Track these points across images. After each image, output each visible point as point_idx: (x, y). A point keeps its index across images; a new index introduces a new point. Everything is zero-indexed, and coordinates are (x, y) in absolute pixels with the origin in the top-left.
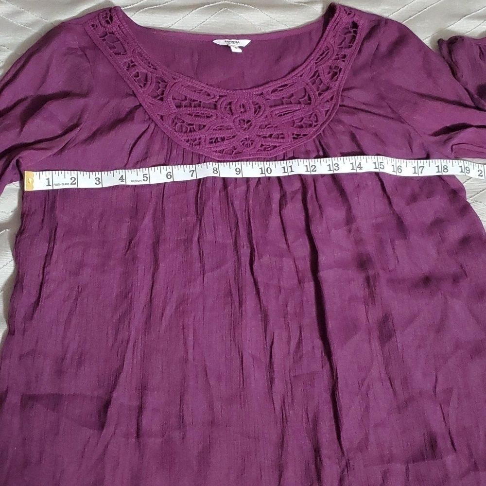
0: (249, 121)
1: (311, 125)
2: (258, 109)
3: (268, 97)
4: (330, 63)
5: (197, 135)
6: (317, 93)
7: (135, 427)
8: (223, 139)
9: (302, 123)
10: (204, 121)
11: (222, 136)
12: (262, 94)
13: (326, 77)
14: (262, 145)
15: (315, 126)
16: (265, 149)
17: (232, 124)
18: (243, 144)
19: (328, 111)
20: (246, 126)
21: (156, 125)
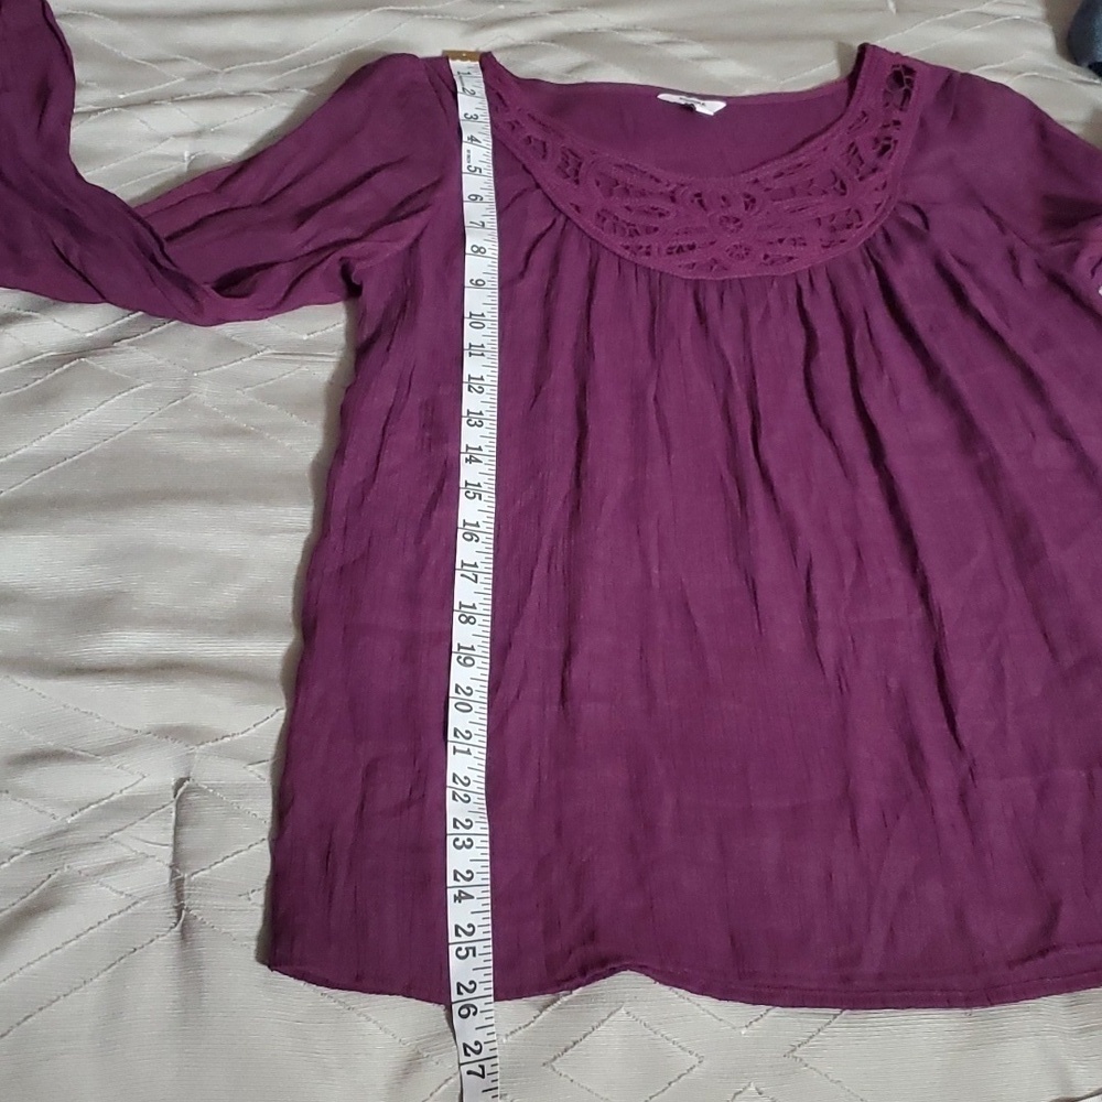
0: (737, 220)
1: (849, 227)
2: (751, 202)
3: (768, 186)
4: (875, 133)
5: (643, 241)
6: (856, 177)
7: (558, 686)
8: (692, 247)
9: (834, 222)
10: (656, 222)
11: (691, 243)
12: (756, 181)
13: (869, 154)
14: (766, 257)
15: (858, 227)
16: (773, 262)
17: (707, 225)
18: (731, 255)
19: (880, 205)
20: (732, 226)
21: (568, 218)
